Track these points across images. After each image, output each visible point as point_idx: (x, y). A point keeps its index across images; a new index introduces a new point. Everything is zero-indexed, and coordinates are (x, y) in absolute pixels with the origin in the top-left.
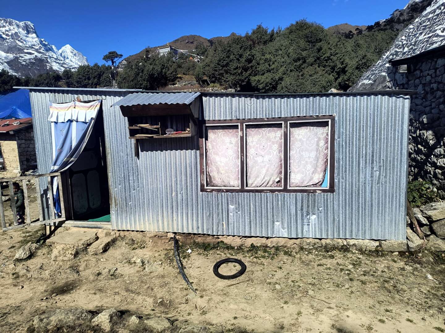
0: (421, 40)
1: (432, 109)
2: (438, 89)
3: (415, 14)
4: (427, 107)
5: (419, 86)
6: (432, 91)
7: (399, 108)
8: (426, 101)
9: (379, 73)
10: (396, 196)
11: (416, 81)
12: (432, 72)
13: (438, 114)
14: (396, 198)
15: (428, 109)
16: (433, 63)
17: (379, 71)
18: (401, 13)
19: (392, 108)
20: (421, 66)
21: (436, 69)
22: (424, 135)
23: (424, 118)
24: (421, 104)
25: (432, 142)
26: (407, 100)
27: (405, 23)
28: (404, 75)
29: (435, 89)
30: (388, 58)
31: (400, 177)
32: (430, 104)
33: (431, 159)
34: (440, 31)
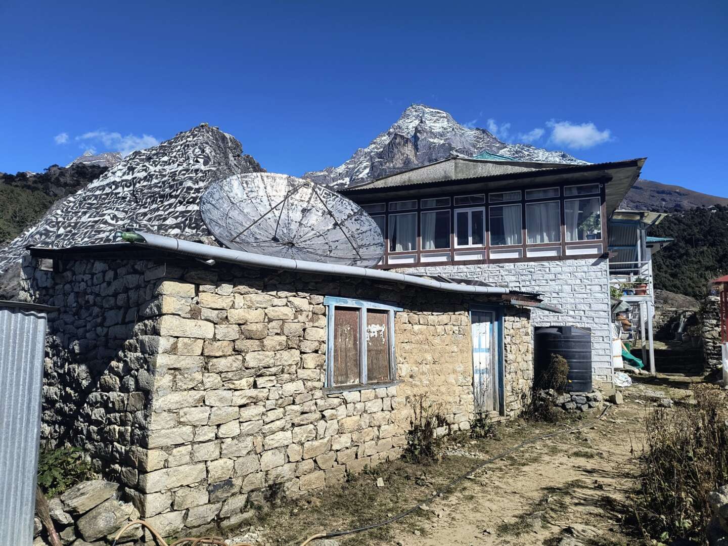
0: (83, 223)
1: (87, 331)
2: (95, 304)
3: (82, 180)
4: (79, 328)
5: (70, 294)
6: (88, 306)
7: (29, 332)
8: (79, 319)
9: (15, 258)
10: (16, 487)
11: (66, 287)
12: (87, 277)
13: (95, 340)
14: (16, 491)
15: (81, 331)
16: (89, 266)
17: (15, 255)
18: (62, 172)
19: (15, 331)
20: (73, 266)
21: (93, 275)
22: (75, 372)
23: (75, 345)
24: (73, 323)
25: (85, 383)
26: (42, 320)
27: (67, 188)
28: (49, 275)
29: (91, 303)
30: (32, 237)
31: (25, 449)
32: (84, 324)
33: (83, 410)
34: (109, 217)
